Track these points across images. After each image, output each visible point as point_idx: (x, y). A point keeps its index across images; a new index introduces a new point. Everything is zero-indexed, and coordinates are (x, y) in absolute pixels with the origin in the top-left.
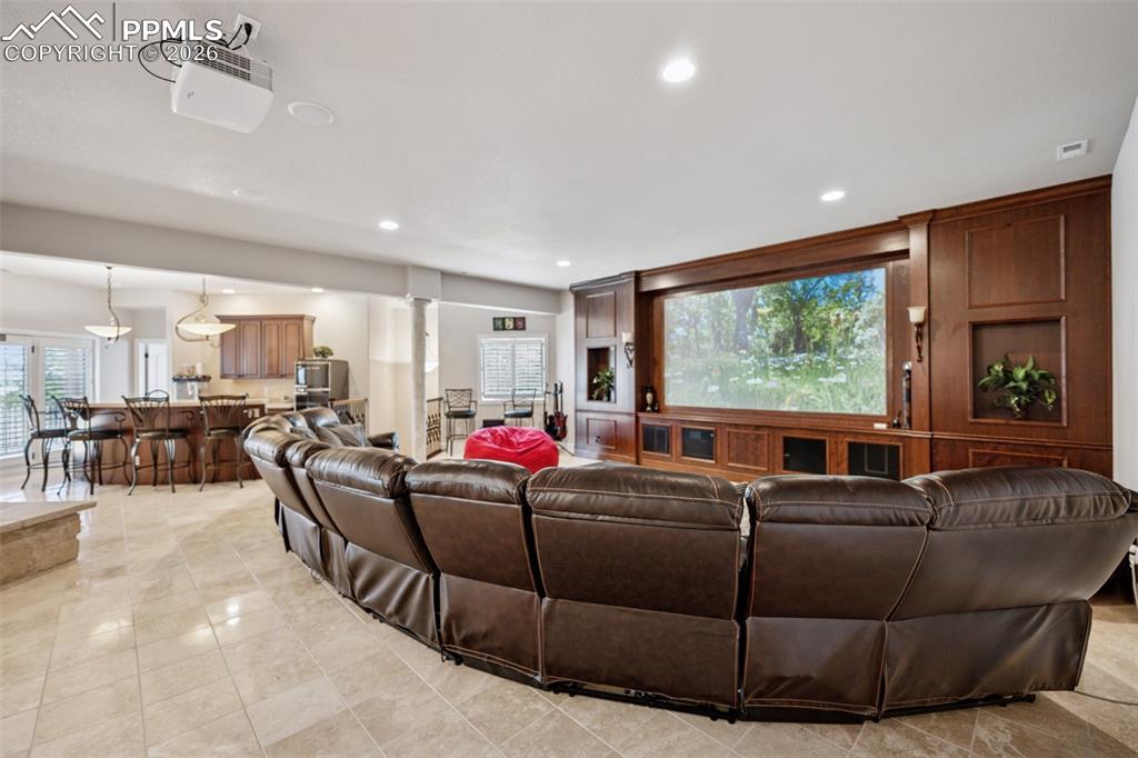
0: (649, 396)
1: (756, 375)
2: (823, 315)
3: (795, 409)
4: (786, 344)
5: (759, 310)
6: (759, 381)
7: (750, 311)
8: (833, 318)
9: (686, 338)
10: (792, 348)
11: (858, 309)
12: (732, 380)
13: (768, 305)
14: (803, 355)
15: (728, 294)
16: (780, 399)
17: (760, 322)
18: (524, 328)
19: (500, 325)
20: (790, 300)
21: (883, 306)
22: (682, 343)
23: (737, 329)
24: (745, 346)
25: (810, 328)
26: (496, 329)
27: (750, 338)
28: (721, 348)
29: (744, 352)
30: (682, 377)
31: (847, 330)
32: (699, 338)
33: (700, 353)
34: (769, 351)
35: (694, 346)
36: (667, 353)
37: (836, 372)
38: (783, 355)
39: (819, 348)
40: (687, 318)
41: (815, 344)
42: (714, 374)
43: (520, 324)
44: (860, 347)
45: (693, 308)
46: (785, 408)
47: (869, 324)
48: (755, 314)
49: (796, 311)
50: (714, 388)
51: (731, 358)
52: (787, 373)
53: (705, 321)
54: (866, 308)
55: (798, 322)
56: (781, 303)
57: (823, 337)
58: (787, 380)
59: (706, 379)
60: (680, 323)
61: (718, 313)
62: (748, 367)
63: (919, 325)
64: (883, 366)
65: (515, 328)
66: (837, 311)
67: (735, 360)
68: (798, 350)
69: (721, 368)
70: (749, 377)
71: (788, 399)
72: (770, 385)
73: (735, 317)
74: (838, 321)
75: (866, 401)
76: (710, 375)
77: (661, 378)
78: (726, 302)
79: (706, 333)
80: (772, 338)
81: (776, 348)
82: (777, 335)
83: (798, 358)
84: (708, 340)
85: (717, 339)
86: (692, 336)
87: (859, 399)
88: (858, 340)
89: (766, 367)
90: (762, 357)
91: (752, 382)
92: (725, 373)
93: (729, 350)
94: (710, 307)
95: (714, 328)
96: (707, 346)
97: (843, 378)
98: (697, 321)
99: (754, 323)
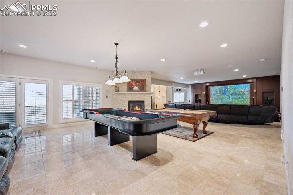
0: (208, 102)
1: (228, 99)
2: (240, 90)
3: (235, 104)
4: (233, 94)
5: (228, 89)
6: (228, 100)
8: (241, 91)
9: (215, 93)
10: (234, 95)
11: (245, 89)
12: (223, 100)
13: (230, 88)
16: (232, 103)
17: (228, 91)
18: (181, 91)
19: (177, 90)
21: (249, 89)
22: (214, 94)
23: (224, 92)
24: (226, 94)
25: (237, 92)
26: (176, 91)
27: (227, 93)
28: (221, 95)
29: (225, 95)
30: (214, 99)
31: (243, 93)
32: (217, 93)
33: (217, 96)
34: (230, 95)
35: (216, 94)
36: (211, 95)
37: (241, 98)
41: (238, 95)
43: (180, 90)
44: (245, 95)
45: (216, 88)
46: (233, 104)
47: (247, 92)
48: (228, 90)
49: (235, 89)
50: (220, 101)
51: (223, 96)
52: (233, 99)
53: (218, 91)
54: (246, 89)
55: (235, 91)
56: (232, 88)
57: (239, 93)
58: (233, 100)
59: (218, 100)
60: (214, 91)
62: (226, 98)
63: (255, 92)
64: (249, 98)
65: (180, 91)
66: (242, 90)
68: (235, 95)
71: (233, 102)
72: (230, 100)
73: (224, 90)
74: (242, 91)
75: (246, 103)
76: (219, 99)
77: (210, 100)
78: (222, 88)
80: (231, 93)
81: (231, 95)
82: (232, 93)
83: (235, 96)
84: (219, 93)
85: (221, 93)
86: (216, 93)
87: (245, 102)
88: (245, 94)
89: (230, 98)
90: (229, 96)
91: (227, 100)
92: (222, 99)
93: (223, 95)
94: (219, 89)
95: (220, 92)
96: (219, 94)
97: (243, 99)
98: (217, 90)
99: (227, 91)
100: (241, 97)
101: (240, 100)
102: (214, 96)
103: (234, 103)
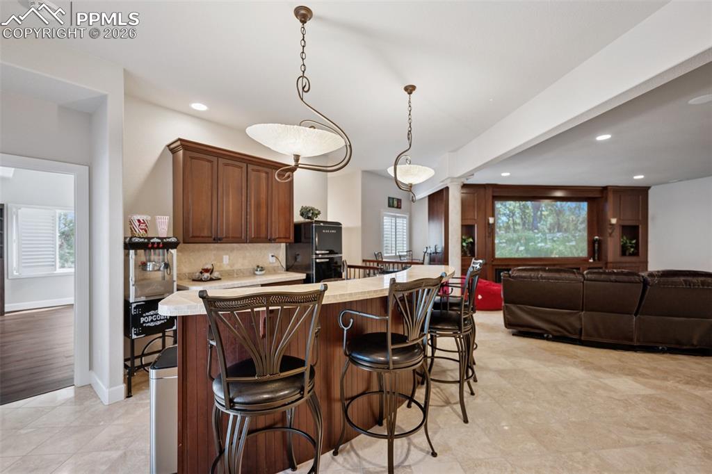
1: (542, 241)
2: (567, 218)
3: (557, 256)
4: (554, 229)
5: (543, 213)
6: (543, 244)
7: (539, 213)
8: (571, 219)
9: (508, 223)
10: (556, 230)
11: (579, 216)
12: (531, 244)
13: (547, 211)
14: (560, 234)
15: (529, 203)
16: (552, 253)
17: (543, 217)
18: (401, 208)
19: (391, 202)
20: (556, 210)
21: (586, 216)
22: (505, 225)
23: (534, 220)
24: (537, 228)
25: (563, 222)
26: (389, 205)
27: (539, 225)
28: (526, 228)
29: (536, 231)
30: (506, 243)
31: (575, 224)
32: (515, 223)
33: (515, 231)
34: (547, 231)
35: (512, 227)
36: (497, 230)
37: (572, 241)
38: (553, 232)
39: (566, 231)
40: (508, 212)
41: (565, 230)
42: (522, 242)
43: (399, 204)
45: (511, 208)
46: (553, 256)
47: (581, 223)
48: (541, 214)
49: (558, 215)
50: (522, 248)
51: (530, 234)
52: (554, 241)
53: (518, 215)
54: (581, 216)
55: (558, 219)
56: (552, 211)
57: (568, 226)
58: (554, 244)
59: (518, 243)
60: (504, 214)
61: (524, 212)
62: (538, 238)
64: (586, 238)
65: (398, 207)
66: (572, 216)
67: (532, 235)
68: (559, 231)
69: (526, 239)
70: (539, 243)
71: (555, 252)
72: (547, 246)
73: (532, 214)
74: (573, 221)
76: (520, 242)
77: (494, 243)
78: (528, 207)
79: (518, 221)
80: (548, 225)
81: (550, 230)
82: (551, 224)
83: (559, 234)
84: (519, 224)
85: (524, 225)
86: (511, 222)
87: (579, 251)
89: (546, 238)
90: (544, 234)
91: (540, 245)
92: (528, 240)
93: (529, 230)
94: (520, 209)
95: (522, 219)
96: (517, 227)
97: (574, 243)
98: (514, 214)
99: (541, 218)
100: (570, 237)
101: (567, 244)
102: (506, 233)
103: (556, 254)
